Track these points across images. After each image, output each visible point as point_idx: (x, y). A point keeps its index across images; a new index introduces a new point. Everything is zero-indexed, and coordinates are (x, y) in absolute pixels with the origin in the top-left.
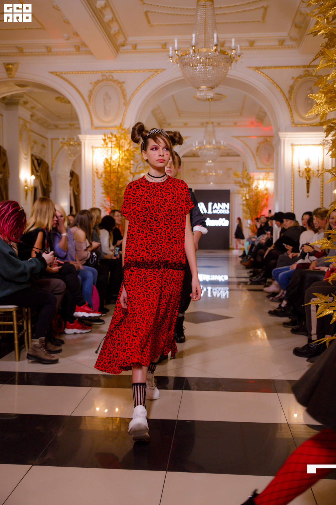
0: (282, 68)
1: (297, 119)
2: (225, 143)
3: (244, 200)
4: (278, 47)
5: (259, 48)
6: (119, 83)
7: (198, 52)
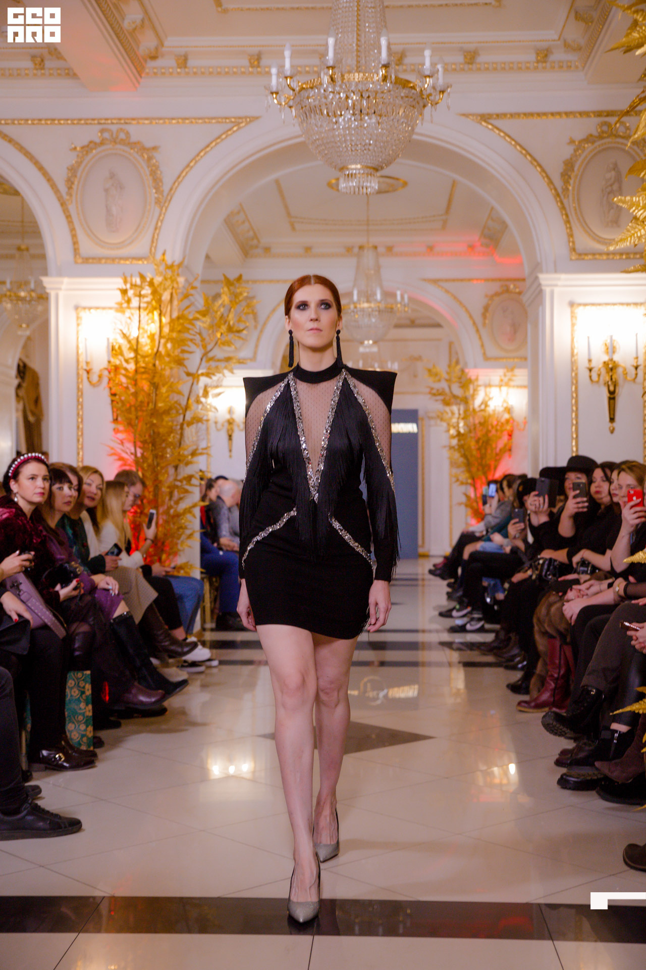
0: (544, 117)
1: (584, 241)
2: (406, 297)
3: (453, 437)
4: (535, 64)
5: (487, 69)
6: (144, 149)
7: (342, 82)
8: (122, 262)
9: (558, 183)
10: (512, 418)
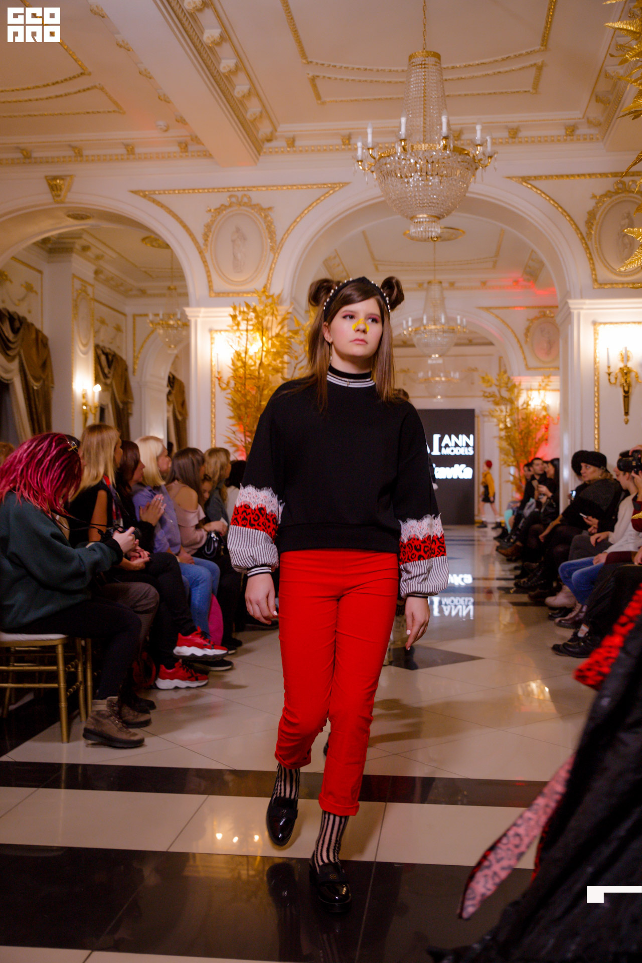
0: (572, 178)
1: (604, 274)
2: (464, 320)
3: (501, 430)
4: (565, 138)
5: (527, 142)
6: (262, 209)
7: (412, 151)
8: (245, 295)
9: (583, 229)
10: (548, 414)
